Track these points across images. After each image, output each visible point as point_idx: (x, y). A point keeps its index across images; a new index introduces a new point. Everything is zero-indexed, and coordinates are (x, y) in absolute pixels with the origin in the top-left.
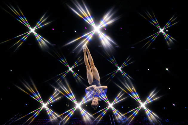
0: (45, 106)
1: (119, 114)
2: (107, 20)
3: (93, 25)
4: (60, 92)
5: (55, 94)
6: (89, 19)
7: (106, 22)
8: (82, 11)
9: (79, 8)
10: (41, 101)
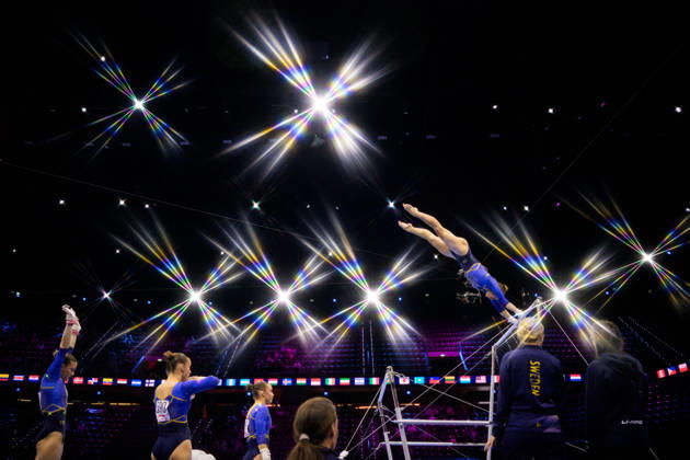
0: (195, 297)
1: (397, 320)
2: (352, 77)
3: (310, 91)
4: (237, 260)
5: (225, 266)
6: (297, 76)
7: (347, 85)
8: (276, 49)
9: (269, 40)
10: (186, 284)
